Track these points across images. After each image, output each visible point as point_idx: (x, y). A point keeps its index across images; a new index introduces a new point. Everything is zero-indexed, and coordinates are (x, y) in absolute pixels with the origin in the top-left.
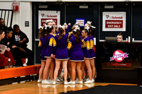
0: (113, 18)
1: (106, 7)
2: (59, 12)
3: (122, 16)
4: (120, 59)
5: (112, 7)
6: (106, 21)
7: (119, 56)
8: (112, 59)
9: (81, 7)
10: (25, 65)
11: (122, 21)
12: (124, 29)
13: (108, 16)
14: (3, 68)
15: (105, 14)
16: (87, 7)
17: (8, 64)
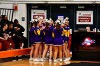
0: (84, 15)
1: (79, 7)
2: (46, 11)
3: (90, 13)
4: (89, 44)
5: (83, 7)
6: (79, 17)
7: (88, 42)
8: (83, 44)
9: (61, 7)
10: (21, 48)
11: (90, 17)
12: (92, 23)
13: (80, 14)
14: (6, 50)
15: (78, 12)
16: (66, 7)
17: (10, 47)
